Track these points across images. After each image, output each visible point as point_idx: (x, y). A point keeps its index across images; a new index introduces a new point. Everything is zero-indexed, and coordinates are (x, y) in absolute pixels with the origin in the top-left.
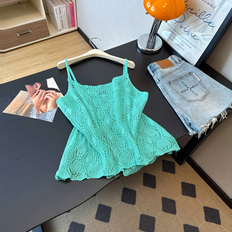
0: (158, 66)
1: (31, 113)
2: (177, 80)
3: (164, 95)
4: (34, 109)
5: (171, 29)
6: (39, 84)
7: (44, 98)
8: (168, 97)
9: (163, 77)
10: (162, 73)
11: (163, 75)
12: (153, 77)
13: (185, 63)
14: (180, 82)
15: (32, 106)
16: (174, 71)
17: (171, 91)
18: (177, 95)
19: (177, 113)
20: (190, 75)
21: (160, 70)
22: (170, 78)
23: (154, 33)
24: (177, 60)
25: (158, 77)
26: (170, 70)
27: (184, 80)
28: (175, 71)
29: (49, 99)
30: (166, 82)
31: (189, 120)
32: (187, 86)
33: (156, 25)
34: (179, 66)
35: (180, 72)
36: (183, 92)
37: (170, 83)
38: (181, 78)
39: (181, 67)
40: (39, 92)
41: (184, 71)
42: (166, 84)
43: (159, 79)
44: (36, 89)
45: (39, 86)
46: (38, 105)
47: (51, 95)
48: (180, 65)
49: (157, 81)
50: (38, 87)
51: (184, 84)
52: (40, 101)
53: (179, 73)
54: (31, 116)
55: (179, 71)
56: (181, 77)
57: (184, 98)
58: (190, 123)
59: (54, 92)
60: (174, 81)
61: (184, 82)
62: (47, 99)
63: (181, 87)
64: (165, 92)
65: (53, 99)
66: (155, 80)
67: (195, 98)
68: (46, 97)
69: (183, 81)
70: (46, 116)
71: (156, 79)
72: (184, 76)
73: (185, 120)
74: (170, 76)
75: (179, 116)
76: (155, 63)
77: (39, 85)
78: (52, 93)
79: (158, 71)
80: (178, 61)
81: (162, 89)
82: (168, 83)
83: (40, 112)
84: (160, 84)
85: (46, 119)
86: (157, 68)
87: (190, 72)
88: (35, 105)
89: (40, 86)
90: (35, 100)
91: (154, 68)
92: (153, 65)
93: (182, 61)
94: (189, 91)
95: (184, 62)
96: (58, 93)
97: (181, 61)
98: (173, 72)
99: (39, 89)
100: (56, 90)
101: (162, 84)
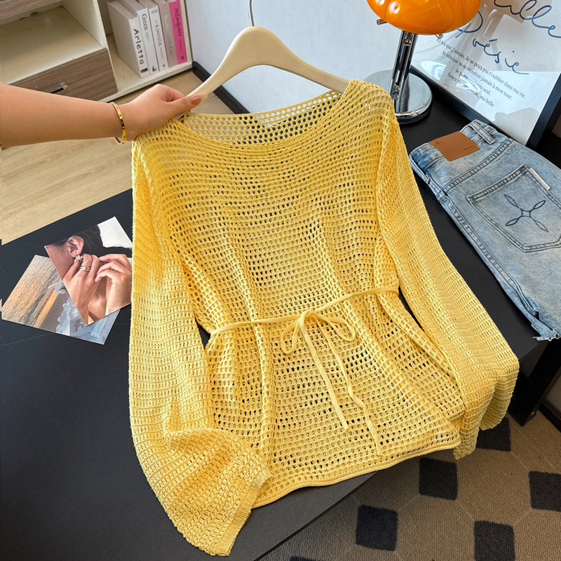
0: (437, 152)
1: (58, 320)
2: (493, 190)
4: (68, 308)
6: (78, 240)
8: (475, 238)
9: (453, 184)
10: (449, 172)
11: (453, 177)
13: (508, 143)
14: (500, 195)
16: (481, 166)
17: (482, 222)
18: (498, 233)
20: (524, 174)
21: (444, 163)
22: (474, 187)
24: (484, 134)
25: (442, 184)
26: (471, 163)
27: (511, 189)
28: (485, 164)
29: (111, 279)
30: (464, 197)
32: (521, 207)
34: (493, 151)
35: (498, 167)
36: (511, 223)
37: (474, 200)
38: (503, 184)
39: (499, 152)
40: (81, 262)
41: (509, 165)
42: (465, 204)
43: (446, 190)
44: (74, 254)
45: (79, 245)
46: (83, 300)
47: (116, 267)
48: (494, 147)
49: (441, 196)
50: (77, 249)
51: (511, 200)
53: (493, 172)
54: (59, 330)
55: (494, 163)
57: (515, 242)
59: (121, 257)
60: (485, 195)
61: (512, 196)
63: (506, 209)
64: (466, 226)
66: (436, 194)
68: (101, 275)
71: (436, 189)
72: (509, 179)
74: (473, 179)
76: (427, 145)
77: (79, 243)
78: (118, 261)
79: (438, 166)
80: (489, 138)
81: (457, 218)
82: (469, 199)
84: (450, 205)
85: (91, 336)
86: (434, 158)
87: (523, 167)
89: (82, 245)
90: (73, 285)
91: (425, 160)
92: (422, 151)
94: (526, 220)
95: (504, 138)
97: (497, 138)
98: (479, 168)
99: (81, 255)
100: (128, 253)
101: (455, 203)
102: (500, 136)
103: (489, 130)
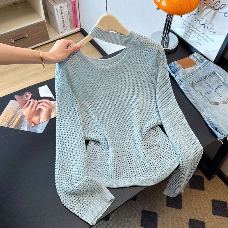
0: (179, 65)
1: (22, 125)
2: (201, 81)
3: (188, 98)
7: (37, 109)
8: (192, 99)
9: (185, 78)
11: (185, 76)
12: (175, 78)
13: (208, 62)
14: (204, 82)
15: (23, 117)
16: (197, 71)
17: (195, 93)
18: (202, 97)
19: (203, 117)
20: (214, 75)
21: (182, 70)
22: (193, 79)
24: (199, 59)
25: (180, 77)
26: (193, 70)
29: (42, 109)
30: (189, 83)
32: (212, 87)
35: (204, 71)
36: (207, 93)
37: (193, 84)
39: (204, 66)
40: (30, 102)
41: (208, 71)
42: (189, 86)
43: (181, 80)
44: (27, 99)
46: (30, 117)
47: (45, 105)
48: (202, 64)
49: (179, 82)
51: (208, 85)
53: (202, 73)
55: (202, 70)
56: (205, 78)
58: (216, 128)
60: (198, 82)
61: (208, 83)
63: (206, 88)
64: (189, 94)
65: (46, 109)
67: (220, 101)
69: (207, 81)
70: (37, 128)
71: (178, 80)
72: (208, 76)
76: (175, 62)
78: (46, 102)
79: (179, 71)
81: (185, 91)
83: (32, 124)
84: (183, 86)
86: (178, 68)
87: (214, 72)
90: (26, 111)
94: (214, 93)
96: (52, 102)
97: (204, 60)
98: (195, 72)
99: (30, 99)
100: (50, 99)
101: (185, 85)
102: (205, 60)
103: (200, 57)
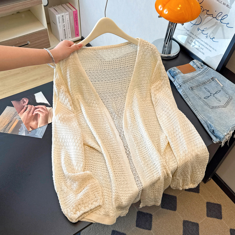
0: (179, 70)
2: (200, 86)
3: (186, 101)
4: (23, 125)
5: (188, 32)
8: (190, 103)
9: (184, 82)
10: (183, 78)
11: (184, 80)
12: (174, 83)
13: (208, 68)
14: (203, 88)
15: (20, 122)
16: (196, 76)
17: (194, 97)
18: (201, 101)
19: (200, 120)
20: (213, 80)
21: (181, 75)
22: (193, 84)
23: (169, 37)
25: (179, 82)
26: (193, 75)
27: (207, 85)
28: (198, 76)
29: (39, 114)
30: (188, 87)
31: (212, 127)
32: (211, 92)
33: (171, 29)
34: (201, 71)
35: (203, 77)
37: (192, 89)
38: (204, 83)
39: (203, 72)
40: (27, 108)
41: (207, 77)
42: (188, 90)
43: (180, 85)
46: (27, 122)
47: (41, 110)
49: (178, 87)
51: (207, 89)
52: (29, 117)
53: (201, 79)
54: (19, 134)
57: (207, 104)
58: (213, 130)
59: (44, 107)
60: (197, 87)
61: (207, 88)
62: (37, 114)
63: (204, 93)
65: (43, 114)
66: (176, 86)
67: (218, 105)
68: (35, 113)
70: (36, 132)
72: (207, 82)
73: (208, 128)
75: (202, 122)
76: (175, 68)
78: (42, 108)
79: (178, 76)
80: (200, 66)
81: (184, 95)
82: (190, 88)
83: (30, 128)
84: (181, 90)
85: (36, 135)
86: (177, 72)
87: (213, 78)
88: (24, 121)
89: (28, 101)
90: (23, 116)
91: (174, 73)
92: (173, 70)
93: (204, 66)
94: (212, 97)
95: (206, 67)
96: (48, 108)
99: (27, 105)
100: (46, 105)
101: (184, 89)
103: (200, 63)
